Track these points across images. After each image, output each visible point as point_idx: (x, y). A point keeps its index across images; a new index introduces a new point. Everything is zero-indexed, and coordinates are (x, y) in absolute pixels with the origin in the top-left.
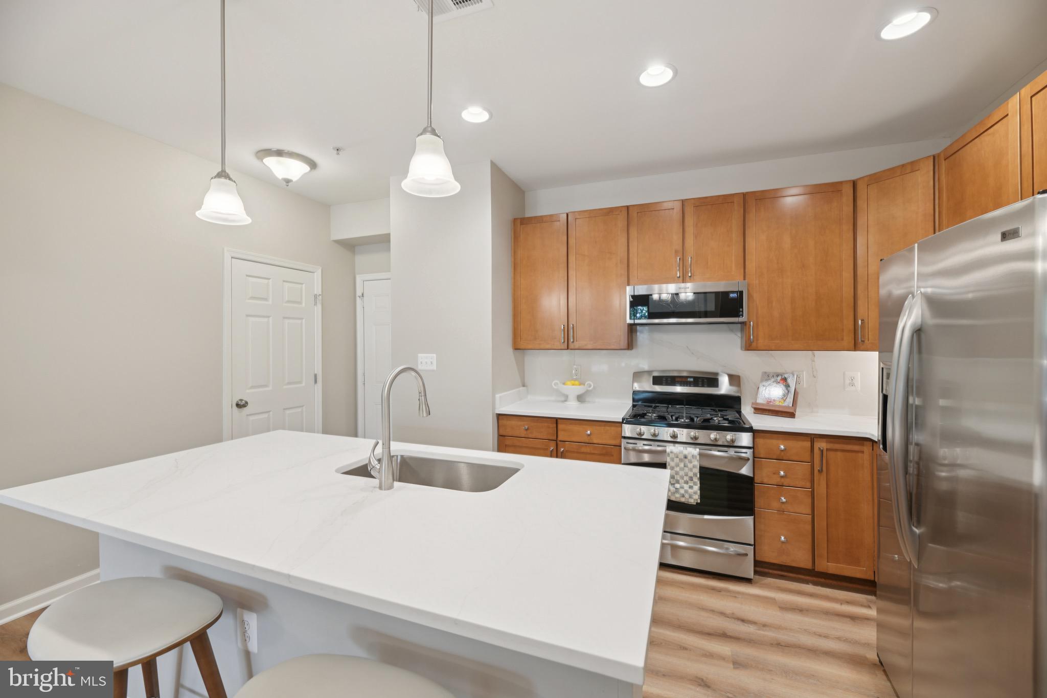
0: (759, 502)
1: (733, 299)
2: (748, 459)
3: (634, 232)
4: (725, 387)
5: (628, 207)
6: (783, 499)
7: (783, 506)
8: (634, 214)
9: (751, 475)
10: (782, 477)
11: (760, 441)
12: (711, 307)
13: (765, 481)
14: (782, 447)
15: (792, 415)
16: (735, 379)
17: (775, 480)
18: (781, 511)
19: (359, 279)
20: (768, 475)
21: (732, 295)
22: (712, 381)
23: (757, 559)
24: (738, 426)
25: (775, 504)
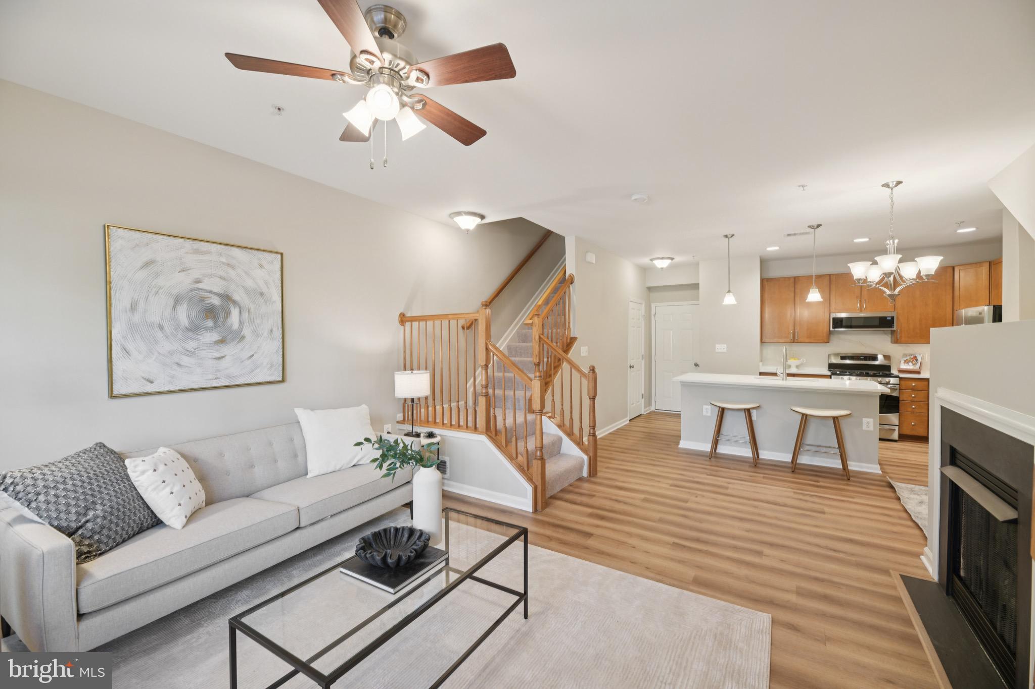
0: (901, 408)
1: (889, 320)
2: (897, 389)
3: (833, 287)
4: (880, 360)
5: (830, 275)
6: (914, 407)
7: (914, 410)
8: (833, 278)
9: (898, 396)
10: (913, 397)
11: (903, 382)
12: (877, 323)
13: (905, 399)
14: (914, 384)
15: (919, 373)
16: (887, 357)
17: (910, 399)
18: (912, 412)
19: (653, 305)
20: (905, 397)
21: (888, 318)
22: (874, 358)
23: (900, 433)
24: (890, 376)
25: (910, 409)
